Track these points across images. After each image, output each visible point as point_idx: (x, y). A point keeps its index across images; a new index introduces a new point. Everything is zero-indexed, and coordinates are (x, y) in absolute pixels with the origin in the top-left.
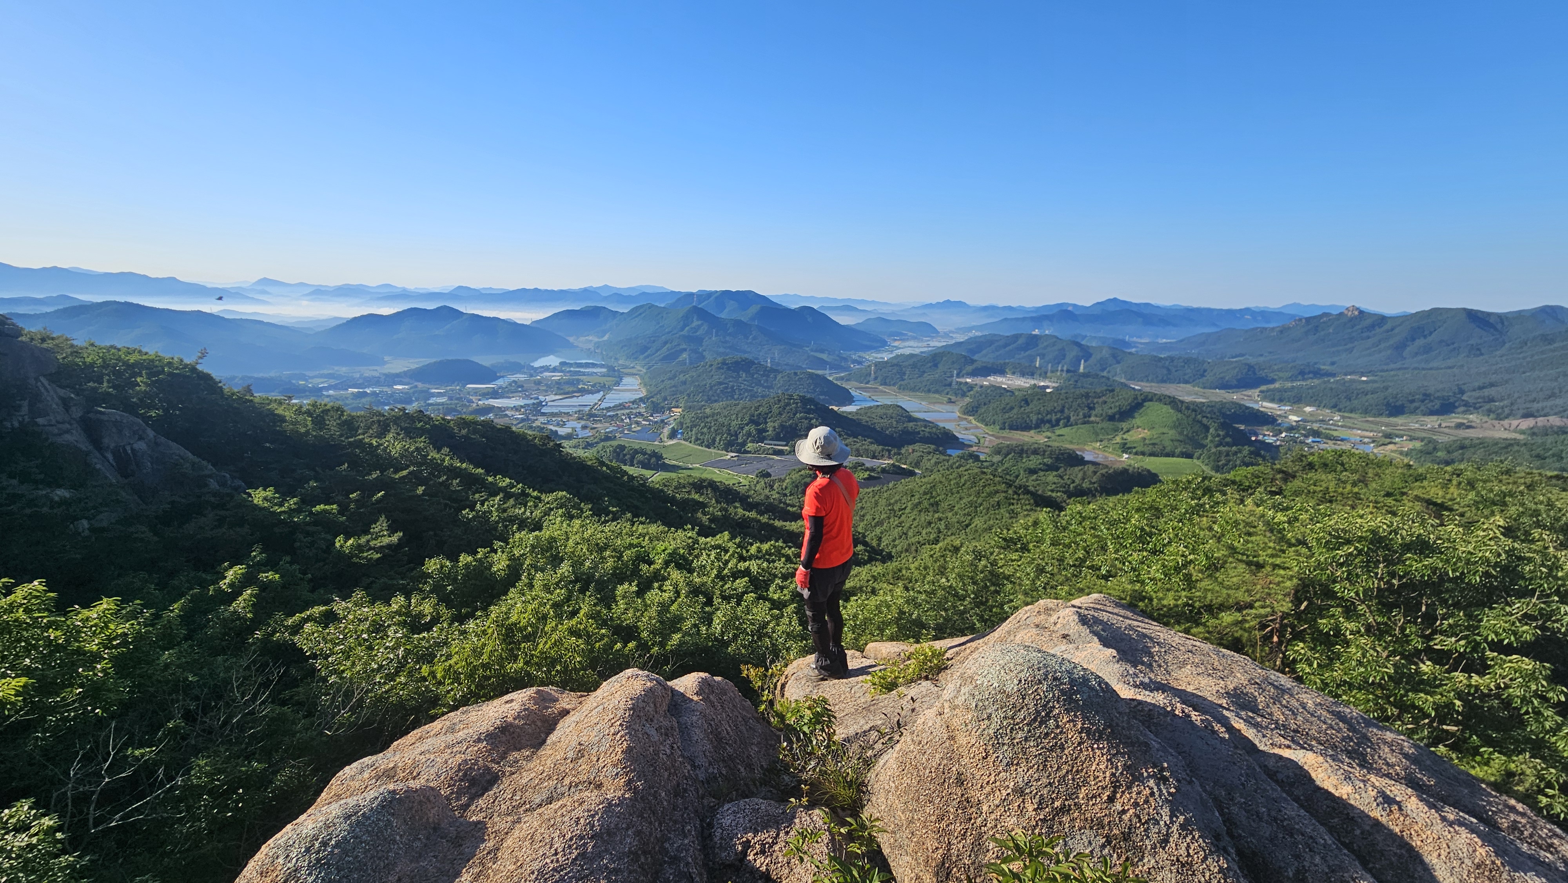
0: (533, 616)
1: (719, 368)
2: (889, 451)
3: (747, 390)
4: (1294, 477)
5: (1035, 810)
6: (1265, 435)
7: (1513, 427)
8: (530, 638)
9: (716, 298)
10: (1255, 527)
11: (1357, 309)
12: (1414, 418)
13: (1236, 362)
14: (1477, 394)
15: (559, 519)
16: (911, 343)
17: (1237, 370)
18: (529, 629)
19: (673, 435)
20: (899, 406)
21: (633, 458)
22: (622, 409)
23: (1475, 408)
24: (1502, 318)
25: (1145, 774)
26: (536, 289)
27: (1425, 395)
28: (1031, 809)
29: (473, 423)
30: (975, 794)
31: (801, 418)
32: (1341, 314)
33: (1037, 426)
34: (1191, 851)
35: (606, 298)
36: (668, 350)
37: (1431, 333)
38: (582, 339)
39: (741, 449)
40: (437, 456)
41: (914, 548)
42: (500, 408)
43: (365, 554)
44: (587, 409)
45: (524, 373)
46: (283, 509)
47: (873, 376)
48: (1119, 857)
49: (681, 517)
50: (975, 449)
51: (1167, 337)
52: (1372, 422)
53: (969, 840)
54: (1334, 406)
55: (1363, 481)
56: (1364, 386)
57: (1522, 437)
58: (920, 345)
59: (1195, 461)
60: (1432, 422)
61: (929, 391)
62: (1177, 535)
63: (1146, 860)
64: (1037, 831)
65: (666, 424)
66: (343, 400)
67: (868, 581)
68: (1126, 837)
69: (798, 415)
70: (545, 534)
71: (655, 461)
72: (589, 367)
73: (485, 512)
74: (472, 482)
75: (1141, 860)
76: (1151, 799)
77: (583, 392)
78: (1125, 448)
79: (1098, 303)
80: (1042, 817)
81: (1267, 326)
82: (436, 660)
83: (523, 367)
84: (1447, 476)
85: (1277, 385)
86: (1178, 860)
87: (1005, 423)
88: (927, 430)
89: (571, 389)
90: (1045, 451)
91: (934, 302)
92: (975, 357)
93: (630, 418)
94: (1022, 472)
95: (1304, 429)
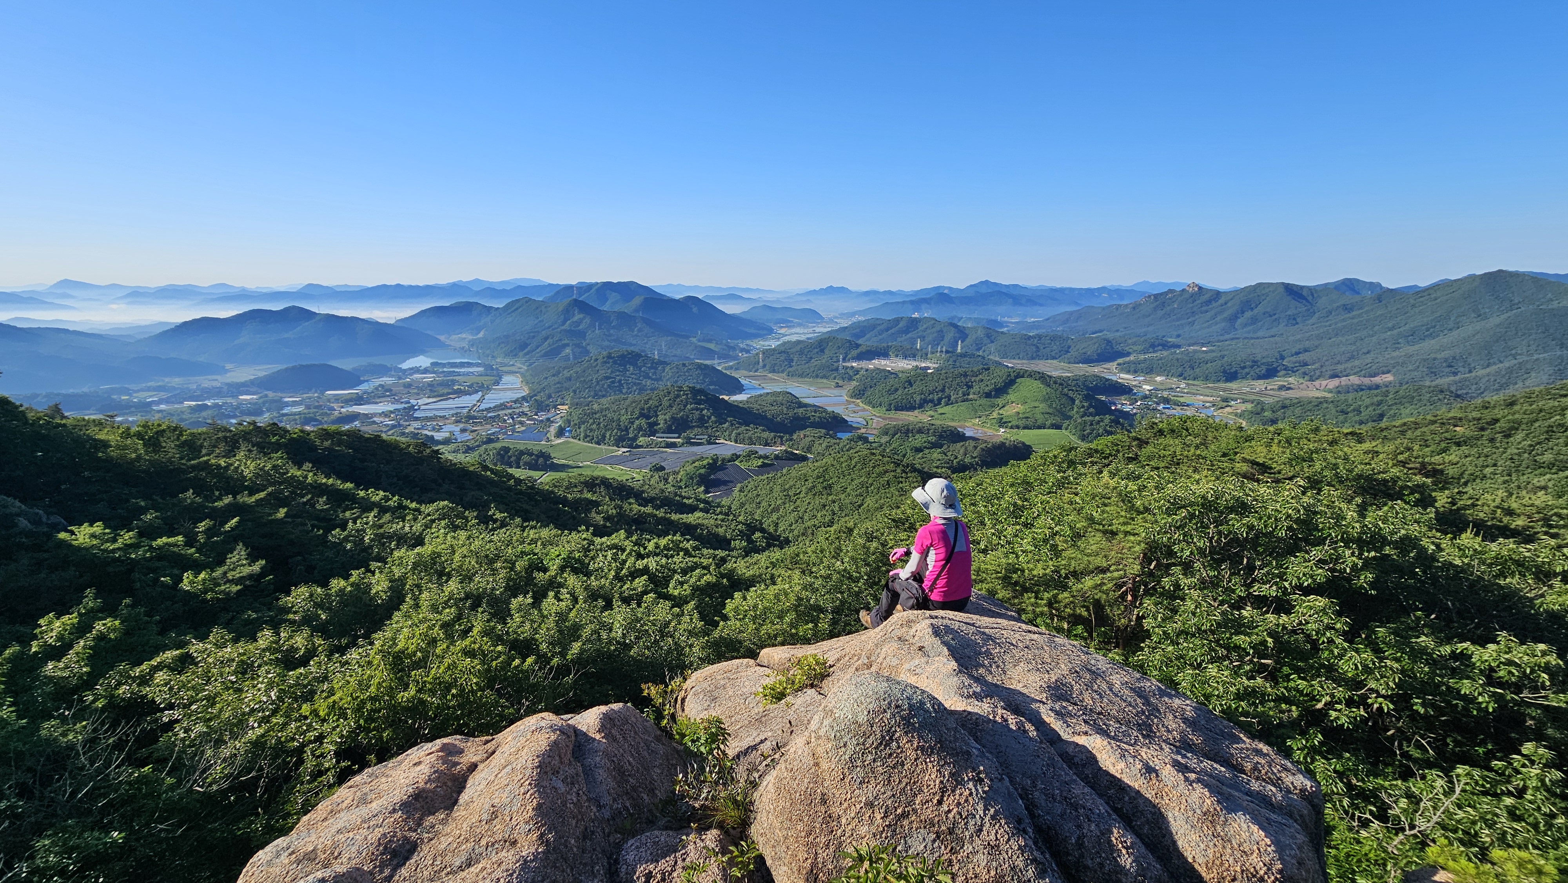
0: (422, 640)
1: (605, 362)
2: (782, 438)
3: (635, 384)
4: (1147, 443)
5: (882, 818)
6: (1123, 404)
7: (1322, 388)
8: (422, 664)
9: (598, 290)
10: (1109, 498)
11: (1197, 285)
12: (1245, 382)
13: (1096, 337)
14: (1293, 359)
15: (442, 531)
16: (798, 330)
17: (1097, 345)
18: (419, 654)
19: (560, 433)
20: (788, 393)
21: (519, 459)
22: (503, 409)
23: (1293, 372)
24: (1312, 290)
25: (966, 779)
26: (398, 285)
27: (1254, 361)
28: (879, 818)
29: (337, 433)
30: (836, 810)
31: (693, 409)
32: (1184, 290)
33: (921, 406)
34: (999, 836)
35: (478, 293)
36: (549, 345)
37: (1256, 306)
38: (454, 337)
39: (632, 444)
40: (299, 473)
41: (810, 531)
42: (366, 415)
43: (223, 588)
44: (465, 411)
45: (392, 376)
46: (116, 546)
47: (761, 364)
48: (946, 848)
49: (574, 518)
50: (863, 431)
51: (1035, 316)
52: (1212, 388)
53: (832, 848)
54: (1180, 376)
55: (1204, 444)
56: (1204, 355)
57: (1330, 395)
58: (806, 331)
59: (1064, 431)
60: (1260, 385)
61: (817, 376)
62: (1044, 509)
63: (965, 848)
64: (884, 835)
65: (552, 422)
66: (178, 415)
67: (767, 568)
68: (951, 831)
69: (688, 406)
70: (426, 550)
71: (543, 462)
72: (464, 367)
73: (358, 531)
74: (340, 499)
75: (962, 848)
76: (970, 799)
77: (460, 393)
78: (1002, 423)
79: (971, 286)
80: (887, 823)
81: (1121, 303)
82: (316, 697)
83: (390, 369)
84: (1270, 436)
85: (1132, 358)
86: (989, 844)
87: (891, 404)
88: (817, 415)
89: (446, 391)
90: (928, 430)
91: (817, 289)
92: (860, 342)
93: (513, 418)
94: (908, 451)
95: (1156, 397)
